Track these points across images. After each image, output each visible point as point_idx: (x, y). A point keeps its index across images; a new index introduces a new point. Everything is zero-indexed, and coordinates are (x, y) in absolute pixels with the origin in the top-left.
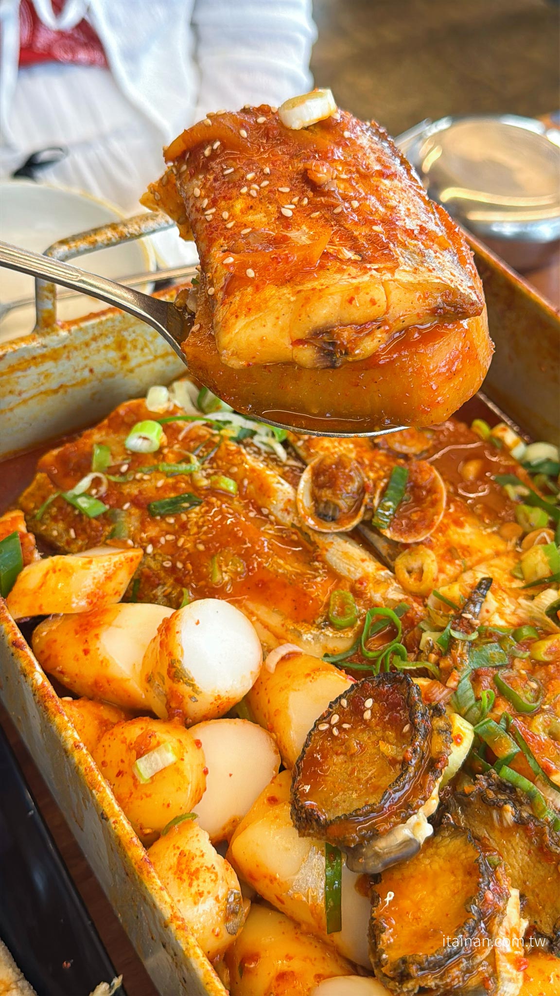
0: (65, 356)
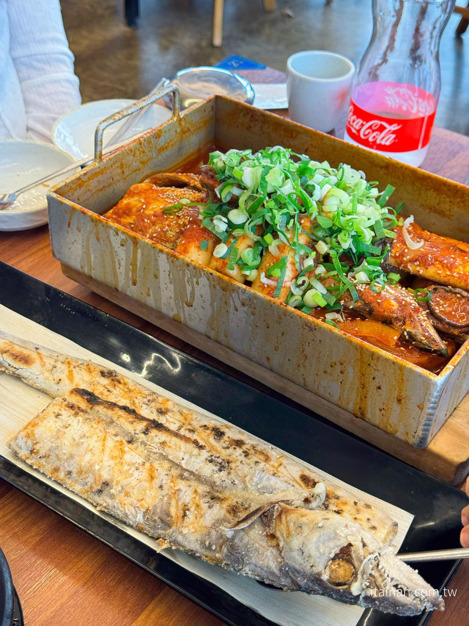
0: (105, 172)
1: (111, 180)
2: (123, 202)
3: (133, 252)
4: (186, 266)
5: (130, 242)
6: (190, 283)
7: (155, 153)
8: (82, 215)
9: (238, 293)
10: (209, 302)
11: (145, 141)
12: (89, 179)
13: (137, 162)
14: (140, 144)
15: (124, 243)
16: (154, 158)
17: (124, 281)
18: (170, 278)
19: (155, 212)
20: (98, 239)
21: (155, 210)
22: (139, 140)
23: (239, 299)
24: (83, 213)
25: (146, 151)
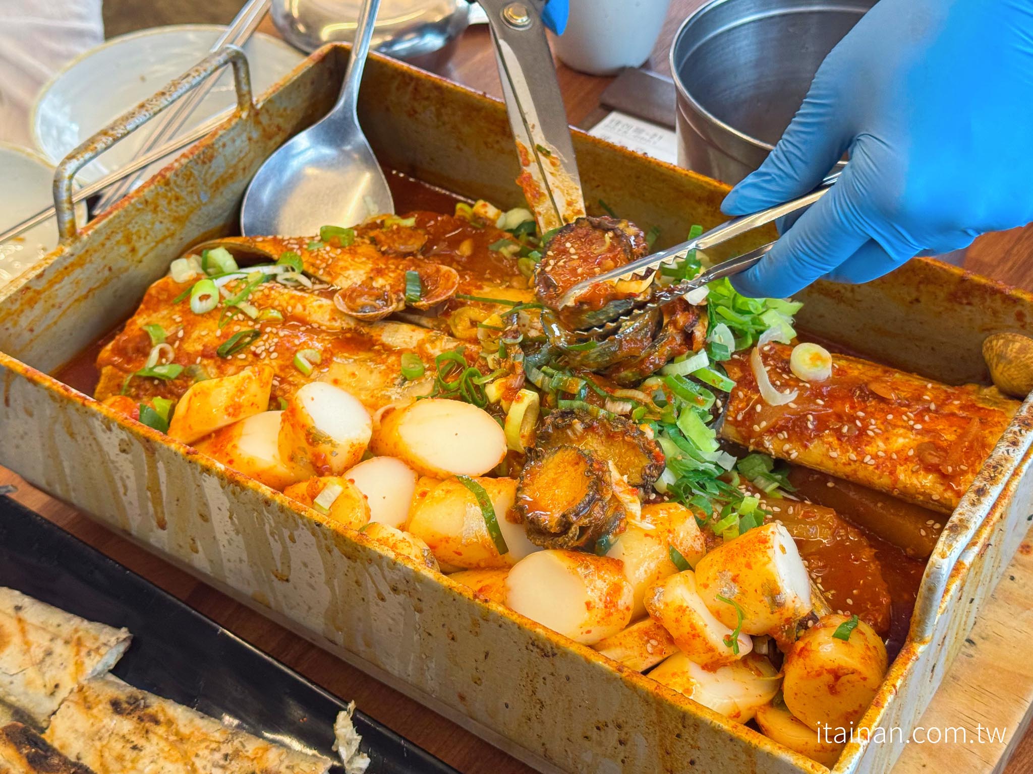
0: (88, 259)
1: (107, 273)
2: (134, 322)
3: (149, 467)
4: (263, 505)
5: (138, 447)
6: (276, 537)
7: (206, 193)
8: (30, 386)
9: (380, 566)
10: (323, 578)
11: (177, 175)
12: (51, 283)
13: (165, 221)
14: (167, 183)
15: (126, 447)
16: (205, 204)
17: (140, 518)
18: (233, 523)
19: (205, 346)
20: (72, 435)
21: (206, 340)
22: (164, 177)
23: (385, 578)
24: (31, 380)
25: (184, 194)
